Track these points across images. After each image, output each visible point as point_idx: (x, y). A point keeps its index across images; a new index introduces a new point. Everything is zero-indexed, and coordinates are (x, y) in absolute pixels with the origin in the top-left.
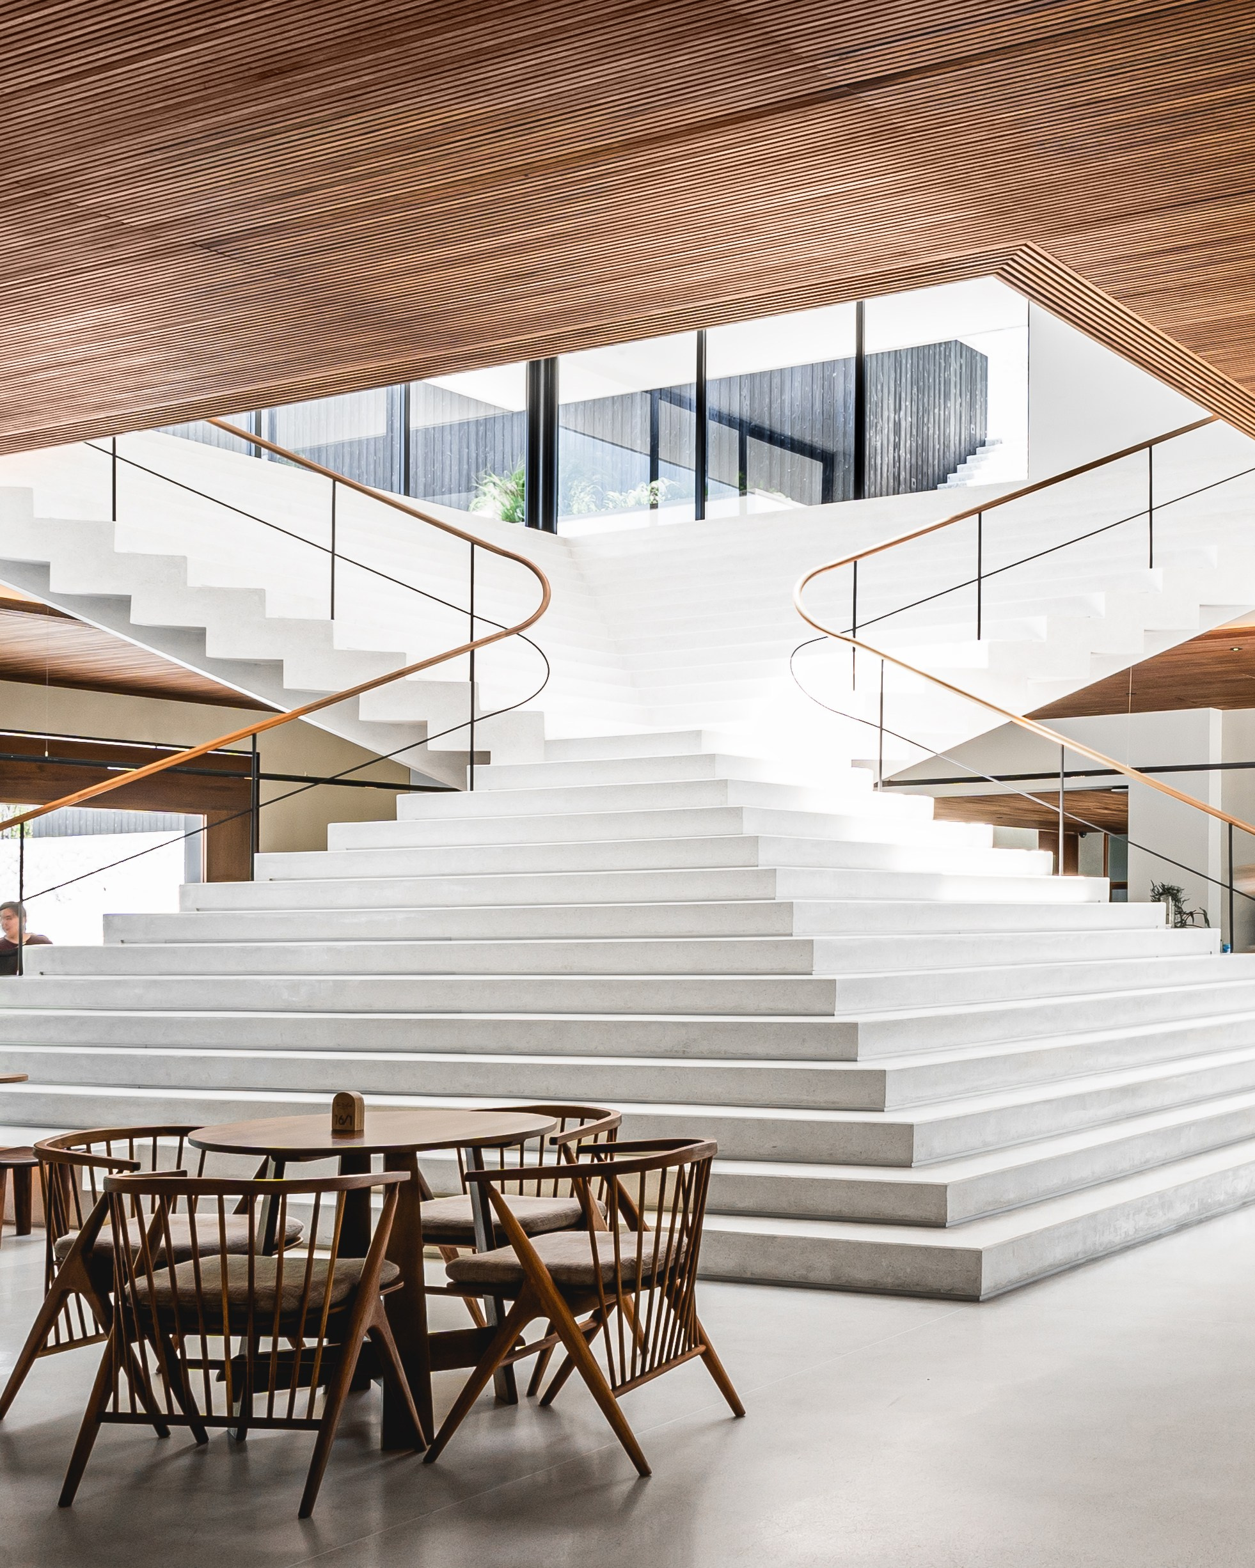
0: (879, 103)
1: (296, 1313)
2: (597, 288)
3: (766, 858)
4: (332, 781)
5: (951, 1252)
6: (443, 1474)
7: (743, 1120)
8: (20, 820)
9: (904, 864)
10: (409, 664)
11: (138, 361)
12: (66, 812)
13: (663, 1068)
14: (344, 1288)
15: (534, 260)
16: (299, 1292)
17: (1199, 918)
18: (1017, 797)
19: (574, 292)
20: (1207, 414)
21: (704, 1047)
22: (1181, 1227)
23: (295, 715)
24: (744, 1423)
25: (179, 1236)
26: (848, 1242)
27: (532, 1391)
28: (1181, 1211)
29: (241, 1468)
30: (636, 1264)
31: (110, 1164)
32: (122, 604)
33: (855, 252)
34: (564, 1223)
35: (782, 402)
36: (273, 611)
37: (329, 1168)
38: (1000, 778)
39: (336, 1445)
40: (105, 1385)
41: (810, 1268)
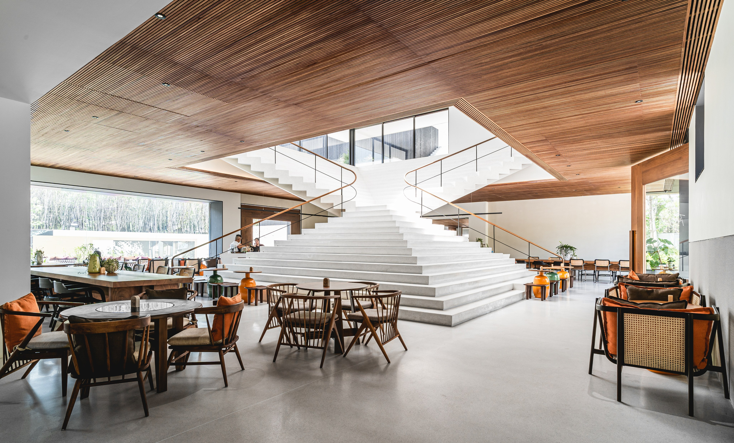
0: (434, 66)
1: (319, 324)
2: (371, 111)
3: (401, 231)
4: (315, 215)
5: (445, 316)
6: (347, 360)
7: (400, 286)
8: (259, 222)
9: (426, 233)
10: (330, 192)
11: (281, 130)
12: (266, 221)
13: (383, 274)
14: (328, 319)
15: (359, 105)
16: (320, 320)
17: (486, 246)
18: (450, 219)
19: (367, 112)
20: (495, 136)
21: (391, 270)
22: (491, 312)
23: (309, 202)
24: (407, 352)
25: (296, 307)
26: (423, 313)
27: (363, 342)
28: (491, 308)
29: (307, 356)
30: (386, 317)
31: (280, 291)
32: (277, 180)
33: (424, 101)
34: (369, 307)
35: (398, 140)
36: (304, 181)
37: (322, 294)
38: (446, 216)
39: (327, 352)
40: (281, 337)
41: (415, 318)
